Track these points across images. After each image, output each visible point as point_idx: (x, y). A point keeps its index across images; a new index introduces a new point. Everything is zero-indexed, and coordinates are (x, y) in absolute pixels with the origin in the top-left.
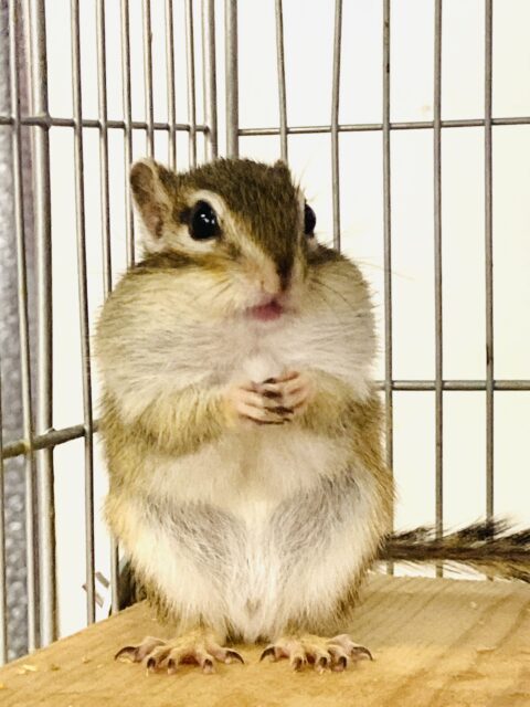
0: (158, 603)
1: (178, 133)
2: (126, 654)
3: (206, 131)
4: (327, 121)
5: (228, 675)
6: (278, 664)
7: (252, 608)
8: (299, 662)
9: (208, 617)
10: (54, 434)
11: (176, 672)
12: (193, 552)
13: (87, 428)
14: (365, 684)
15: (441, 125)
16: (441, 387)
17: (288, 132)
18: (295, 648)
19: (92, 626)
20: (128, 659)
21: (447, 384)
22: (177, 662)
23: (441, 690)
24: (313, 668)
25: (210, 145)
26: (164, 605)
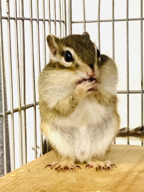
0: (56, 152)
1: (57, 22)
2: (48, 167)
3: (63, 22)
4: (97, 19)
5: (77, 172)
6: (90, 169)
7: (82, 154)
8: (97, 168)
9: (70, 156)
10: (26, 106)
11: (63, 171)
12: (66, 138)
13: (34, 104)
14: (116, 174)
15: (128, 20)
16: (129, 92)
17: (86, 22)
18: (95, 164)
19: (36, 159)
20: (49, 168)
21: (130, 92)
22: (63, 169)
23: (137, 175)
24: (100, 170)
25: (64, 26)
26: (58, 153)
